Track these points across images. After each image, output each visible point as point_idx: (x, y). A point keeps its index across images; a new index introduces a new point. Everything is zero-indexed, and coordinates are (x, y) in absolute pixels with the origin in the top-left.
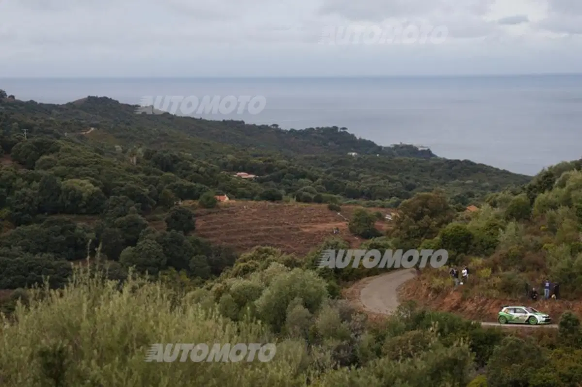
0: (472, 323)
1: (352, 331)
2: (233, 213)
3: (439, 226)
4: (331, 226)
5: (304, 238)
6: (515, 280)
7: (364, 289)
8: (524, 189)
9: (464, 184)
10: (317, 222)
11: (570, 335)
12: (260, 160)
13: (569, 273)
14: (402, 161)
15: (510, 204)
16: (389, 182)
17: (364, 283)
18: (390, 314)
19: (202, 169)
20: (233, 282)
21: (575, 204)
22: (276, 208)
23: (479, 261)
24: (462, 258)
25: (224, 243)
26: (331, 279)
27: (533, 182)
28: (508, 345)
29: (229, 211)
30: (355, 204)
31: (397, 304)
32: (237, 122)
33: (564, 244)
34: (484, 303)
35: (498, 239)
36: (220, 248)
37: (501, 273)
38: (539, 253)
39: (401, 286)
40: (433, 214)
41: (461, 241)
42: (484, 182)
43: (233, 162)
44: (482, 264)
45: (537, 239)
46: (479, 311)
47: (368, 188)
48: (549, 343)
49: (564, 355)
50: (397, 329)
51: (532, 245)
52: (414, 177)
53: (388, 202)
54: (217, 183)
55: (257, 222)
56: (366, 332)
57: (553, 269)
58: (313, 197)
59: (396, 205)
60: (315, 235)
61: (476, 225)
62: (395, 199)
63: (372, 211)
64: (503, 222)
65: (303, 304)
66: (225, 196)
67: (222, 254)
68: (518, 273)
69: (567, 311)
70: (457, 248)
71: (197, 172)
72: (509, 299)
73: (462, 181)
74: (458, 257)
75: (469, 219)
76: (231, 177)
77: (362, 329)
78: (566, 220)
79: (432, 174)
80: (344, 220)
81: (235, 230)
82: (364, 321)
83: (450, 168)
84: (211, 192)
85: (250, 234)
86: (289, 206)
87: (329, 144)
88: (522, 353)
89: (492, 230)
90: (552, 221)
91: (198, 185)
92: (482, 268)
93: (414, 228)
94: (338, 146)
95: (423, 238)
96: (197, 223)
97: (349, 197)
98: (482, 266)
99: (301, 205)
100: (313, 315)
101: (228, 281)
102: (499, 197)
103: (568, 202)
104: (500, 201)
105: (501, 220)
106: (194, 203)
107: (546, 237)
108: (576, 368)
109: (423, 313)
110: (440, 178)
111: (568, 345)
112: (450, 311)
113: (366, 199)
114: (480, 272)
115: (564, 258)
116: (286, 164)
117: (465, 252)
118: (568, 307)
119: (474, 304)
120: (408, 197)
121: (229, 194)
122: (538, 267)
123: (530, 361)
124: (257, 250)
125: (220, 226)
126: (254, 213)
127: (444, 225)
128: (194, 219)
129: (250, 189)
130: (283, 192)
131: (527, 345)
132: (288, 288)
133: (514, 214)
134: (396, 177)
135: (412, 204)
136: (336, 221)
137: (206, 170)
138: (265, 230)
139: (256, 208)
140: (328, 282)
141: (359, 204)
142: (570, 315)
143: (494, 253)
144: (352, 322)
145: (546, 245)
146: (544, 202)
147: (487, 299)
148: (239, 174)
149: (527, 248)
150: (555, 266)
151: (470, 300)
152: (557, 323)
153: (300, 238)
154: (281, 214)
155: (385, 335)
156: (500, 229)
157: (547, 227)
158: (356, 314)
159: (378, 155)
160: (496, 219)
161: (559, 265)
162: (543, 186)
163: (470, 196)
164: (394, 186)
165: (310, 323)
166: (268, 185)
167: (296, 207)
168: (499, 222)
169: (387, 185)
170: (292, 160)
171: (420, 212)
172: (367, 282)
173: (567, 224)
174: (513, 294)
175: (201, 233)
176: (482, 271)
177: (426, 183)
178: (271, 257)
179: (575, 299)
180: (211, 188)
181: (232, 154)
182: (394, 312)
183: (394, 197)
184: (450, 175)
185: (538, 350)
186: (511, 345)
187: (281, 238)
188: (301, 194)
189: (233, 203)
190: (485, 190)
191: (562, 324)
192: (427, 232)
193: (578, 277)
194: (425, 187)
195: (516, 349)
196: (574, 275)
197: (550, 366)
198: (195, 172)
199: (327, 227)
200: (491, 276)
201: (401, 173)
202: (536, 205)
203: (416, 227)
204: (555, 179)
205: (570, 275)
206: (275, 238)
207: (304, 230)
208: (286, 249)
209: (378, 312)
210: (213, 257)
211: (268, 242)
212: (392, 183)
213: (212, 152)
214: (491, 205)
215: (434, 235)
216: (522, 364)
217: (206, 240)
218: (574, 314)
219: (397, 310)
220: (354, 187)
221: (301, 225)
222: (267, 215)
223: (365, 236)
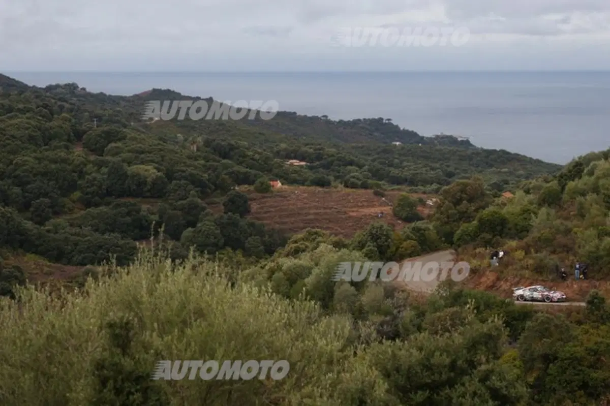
0: (506, 301)
1: (396, 308)
2: (285, 197)
3: (477, 210)
4: (376, 210)
5: (351, 221)
6: (546, 262)
8: (555, 177)
9: (500, 172)
10: (362, 207)
11: (596, 312)
12: (311, 148)
13: (595, 255)
14: (442, 150)
15: (542, 191)
16: (431, 169)
18: (430, 292)
19: (257, 157)
20: (285, 261)
21: (602, 191)
22: (325, 193)
23: (513, 243)
24: (497, 240)
25: (277, 225)
26: (375, 260)
27: (564, 171)
28: (539, 321)
29: (281, 195)
30: (399, 190)
31: (436, 284)
32: (290, 113)
33: (592, 229)
35: (531, 224)
36: (273, 229)
37: (534, 255)
38: (569, 237)
40: (471, 200)
41: (497, 225)
42: (519, 170)
43: (285, 150)
44: (516, 247)
45: (569, 224)
47: (411, 175)
48: (577, 319)
49: (591, 331)
50: (436, 306)
51: (562, 228)
52: (454, 165)
53: (429, 188)
54: (271, 169)
55: (308, 206)
56: (408, 309)
57: (582, 251)
58: (360, 183)
59: (437, 191)
60: (361, 218)
61: (511, 210)
63: (414, 197)
64: (535, 208)
66: (279, 182)
67: (275, 235)
68: (549, 255)
69: (593, 290)
70: (492, 232)
71: (253, 159)
72: (540, 278)
73: (499, 170)
74: (494, 240)
75: (505, 204)
76: (283, 164)
77: (404, 306)
78: (595, 206)
79: (471, 163)
80: (388, 205)
81: (287, 213)
82: (406, 299)
83: (487, 157)
84: (265, 178)
85: (301, 217)
86: (338, 191)
87: (375, 134)
88: (553, 328)
89: (525, 216)
90: (581, 206)
91: (253, 172)
92: (516, 250)
94: (383, 136)
95: (462, 222)
96: (252, 206)
97: (393, 184)
99: (349, 190)
100: (359, 293)
101: (281, 260)
102: (532, 184)
103: (596, 190)
104: (533, 188)
106: (250, 188)
107: (575, 222)
108: (601, 343)
109: (461, 291)
110: (478, 166)
111: (594, 322)
112: (485, 290)
113: (409, 185)
114: (514, 254)
115: (591, 241)
116: (335, 152)
117: (501, 235)
118: (595, 287)
119: (508, 284)
120: (448, 183)
121: (282, 180)
122: (568, 249)
123: (559, 336)
124: (307, 232)
125: (273, 210)
126: (305, 198)
127: (480, 211)
128: (249, 202)
129: (302, 176)
130: (332, 178)
131: (557, 322)
133: (546, 200)
134: (438, 165)
135: (451, 190)
136: (380, 205)
137: (261, 157)
138: (315, 214)
139: (307, 193)
141: (403, 191)
142: (597, 294)
143: (527, 236)
144: (395, 298)
145: (575, 229)
146: (574, 189)
147: (520, 279)
148: (291, 161)
149: (558, 231)
150: (584, 248)
152: (584, 302)
153: (348, 221)
154: (329, 199)
155: (426, 311)
156: (532, 214)
157: (576, 212)
158: (399, 292)
159: (420, 145)
160: (529, 205)
161: (587, 248)
162: (573, 174)
163: (506, 184)
164: (435, 174)
165: (356, 300)
166: (318, 172)
167: (343, 192)
168: (532, 207)
169: (429, 173)
170: (340, 149)
171: (459, 198)
173: (595, 210)
174: (544, 275)
175: (256, 216)
176: (516, 253)
177: (465, 171)
178: (320, 239)
179: (601, 279)
180: (265, 174)
181: (285, 142)
182: (434, 290)
183: (435, 184)
184: (487, 163)
185: (567, 326)
186: (542, 322)
187: (330, 221)
188: (349, 180)
189: (285, 188)
190: (519, 178)
191: (589, 302)
192: (465, 217)
193: (605, 259)
194: (463, 175)
195: (547, 326)
196: (601, 257)
197: (578, 341)
198: (251, 159)
199: (373, 211)
200: (524, 257)
201: (441, 162)
202: (566, 192)
203: (455, 212)
204: (584, 168)
205: (597, 257)
206: (324, 221)
207: (352, 214)
208: (334, 231)
209: (419, 290)
210: (267, 238)
211: (318, 225)
212: (433, 170)
213: (267, 141)
214: (525, 192)
215: (471, 219)
216: (552, 339)
217: (260, 222)
218: (600, 293)
219: (437, 288)
220: (398, 174)
221: (348, 209)
222: (317, 200)
223: (408, 220)
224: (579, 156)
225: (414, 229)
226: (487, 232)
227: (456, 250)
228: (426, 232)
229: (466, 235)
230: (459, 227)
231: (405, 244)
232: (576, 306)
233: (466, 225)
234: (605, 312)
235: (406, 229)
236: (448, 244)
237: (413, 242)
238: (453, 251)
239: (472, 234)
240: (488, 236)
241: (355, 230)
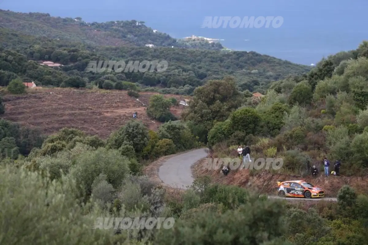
0: (260, 197)
1: (153, 204)
2: (40, 98)
3: (229, 110)
4: (131, 110)
5: (106, 121)
6: (298, 158)
7: (162, 167)
8: (306, 76)
9: (250, 73)
10: (117, 107)
11: (348, 207)
12: (65, 50)
13: (346, 151)
14: (194, 52)
15: (293, 90)
16: (183, 71)
17: (163, 161)
18: (186, 189)
19: (10, 58)
20: (43, 160)
21: (352, 89)
22: (80, 94)
23: (266, 141)
24: (250, 138)
25: (32, 126)
26: (132, 158)
27: (315, 71)
28: (292, 216)
29: (35, 95)
30: (152, 91)
31: (192, 180)
32: (43, 15)
33: (342, 126)
34: (271, 179)
35: (283, 121)
36: (28, 130)
37: (286, 152)
38: (320, 134)
39: (195, 164)
40: (223, 99)
41: (250, 123)
42: (268, 71)
43: (39, 51)
44: (268, 144)
45: (319, 121)
46: (266, 185)
47: (164, 77)
48: (329, 214)
49: (343, 225)
50: (192, 201)
51: (313, 126)
52: (206, 67)
53: (182, 89)
54: (25, 71)
55: (63, 107)
56: (165, 205)
57: (332, 148)
58: (114, 84)
59: (189, 92)
60: (116, 119)
61: (263, 108)
62: (188, 87)
63: (168, 98)
64: (286, 106)
65: (106, 180)
66: (33, 82)
67: (29, 136)
68: (301, 152)
69: (345, 186)
70: (245, 130)
71: (6, 60)
72: (292, 174)
73: (248, 71)
74: (247, 137)
75: (256, 104)
76: (37, 66)
77: (161, 202)
78: (345, 104)
79: (222, 64)
80: (142, 105)
81: (43, 114)
82: (162, 196)
83: (238, 59)
84: (18, 80)
85: (56, 118)
86: (92, 92)
87: (129, 36)
88: (305, 223)
89: (277, 114)
90: (332, 105)
91: (7, 73)
92: (268, 147)
93: (207, 112)
94: (136, 38)
95: (215, 121)
96: (6, 107)
97: (147, 85)
98: (268, 145)
99: (103, 91)
100: (117, 190)
101: (37, 159)
102: (283, 84)
103: (346, 88)
104: (284, 87)
105: (286, 104)
106: (3, 89)
107: (326, 120)
108: (354, 237)
109: (216, 187)
110: (228, 67)
111: (346, 217)
112: (240, 186)
113: (162, 87)
114: (266, 151)
115: (342, 138)
116: (89, 54)
117: (253, 133)
118: (346, 183)
119: (261, 180)
120: (201, 85)
121: (36, 81)
122: (319, 146)
123: (312, 231)
124: (64, 131)
125: (28, 111)
126: (60, 99)
127: (233, 110)
128: (3, 103)
129: (56, 77)
130: (86, 79)
131: (309, 216)
132: (93, 166)
133: (297, 98)
134: (190, 67)
135: (205, 90)
136: (134, 106)
137: (14, 59)
138: (70, 115)
139: (62, 94)
140: (130, 160)
141: (156, 91)
142: (348, 189)
143: (279, 133)
144: (152, 195)
145: (326, 127)
146: (324, 88)
147: (273, 175)
148: (45, 62)
149: (309, 129)
150: (334, 145)
151: (257, 176)
152: (336, 197)
153: (103, 122)
154: (84, 100)
155: (182, 207)
156: (285, 112)
157: (327, 110)
158: (155, 189)
159: (173, 47)
160: (280, 103)
161: (338, 144)
162: (324, 73)
163: (256, 84)
164: (187, 75)
165: (113, 196)
166: (72, 73)
167: (98, 93)
168: (283, 106)
169: (181, 74)
170: (94, 50)
171: (212, 97)
172: (165, 160)
173: (344, 108)
174: (297, 171)
175: (10, 116)
176: (268, 150)
177: (216, 72)
178: (77, 138)
179: (352, 175)
180: (19, 75)
181: (39, 44)
182: (190, 186)
183: (188, 85)
184: (237, 65)
185: (319, 220)
186: (296, 217)
187: (85, 122)
188: (103, 82)
189: (40, 89)
190: (268, 79)
191: (341, 198)
192: (219, 115)
193: (356, 155)
194: (215, 76)
195: (300, 220)
196: (352, 153)
197: (330, 236)
198: (4, 60)
199: (127, 112)
200: (276, 154)
201: (193, 64)
202: (316, 91)
203: (209, 111)
204: (334, 68)
205: (347, 154)
206: (79, 122)
207: (106, 114)
208: (89, 131)
209: (175, 187)
210: (22, 139)
211: (73, 125)
212: (185, 72)
213: (20, 42)
214: (276, 90)
215: (224, 118)
216: (305, 234)
217: (15, 123)
218: (351, 188)
219: (192, 184)
220: (151, 76)
221: (103, 110)
222: (72, 101)
223: (162, 120)
224: (329, 55)
225: (169, 128)
226: (240, 130)
227: (210, 148)
228: (181, 131)
229: (220, 133)
230: (213, 125)
231: (160, 142)
232: (328, 201)
233: (219, 123)
234: (357, 206)
235: (161, 128)
236: (202, 141)
237: (168, 141)
238: (208, 149)
239: (226, 132)
240: (241, 134)
241: (110, 130)
